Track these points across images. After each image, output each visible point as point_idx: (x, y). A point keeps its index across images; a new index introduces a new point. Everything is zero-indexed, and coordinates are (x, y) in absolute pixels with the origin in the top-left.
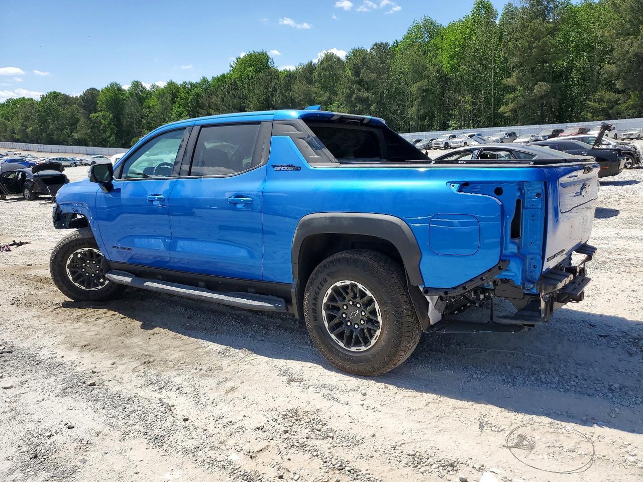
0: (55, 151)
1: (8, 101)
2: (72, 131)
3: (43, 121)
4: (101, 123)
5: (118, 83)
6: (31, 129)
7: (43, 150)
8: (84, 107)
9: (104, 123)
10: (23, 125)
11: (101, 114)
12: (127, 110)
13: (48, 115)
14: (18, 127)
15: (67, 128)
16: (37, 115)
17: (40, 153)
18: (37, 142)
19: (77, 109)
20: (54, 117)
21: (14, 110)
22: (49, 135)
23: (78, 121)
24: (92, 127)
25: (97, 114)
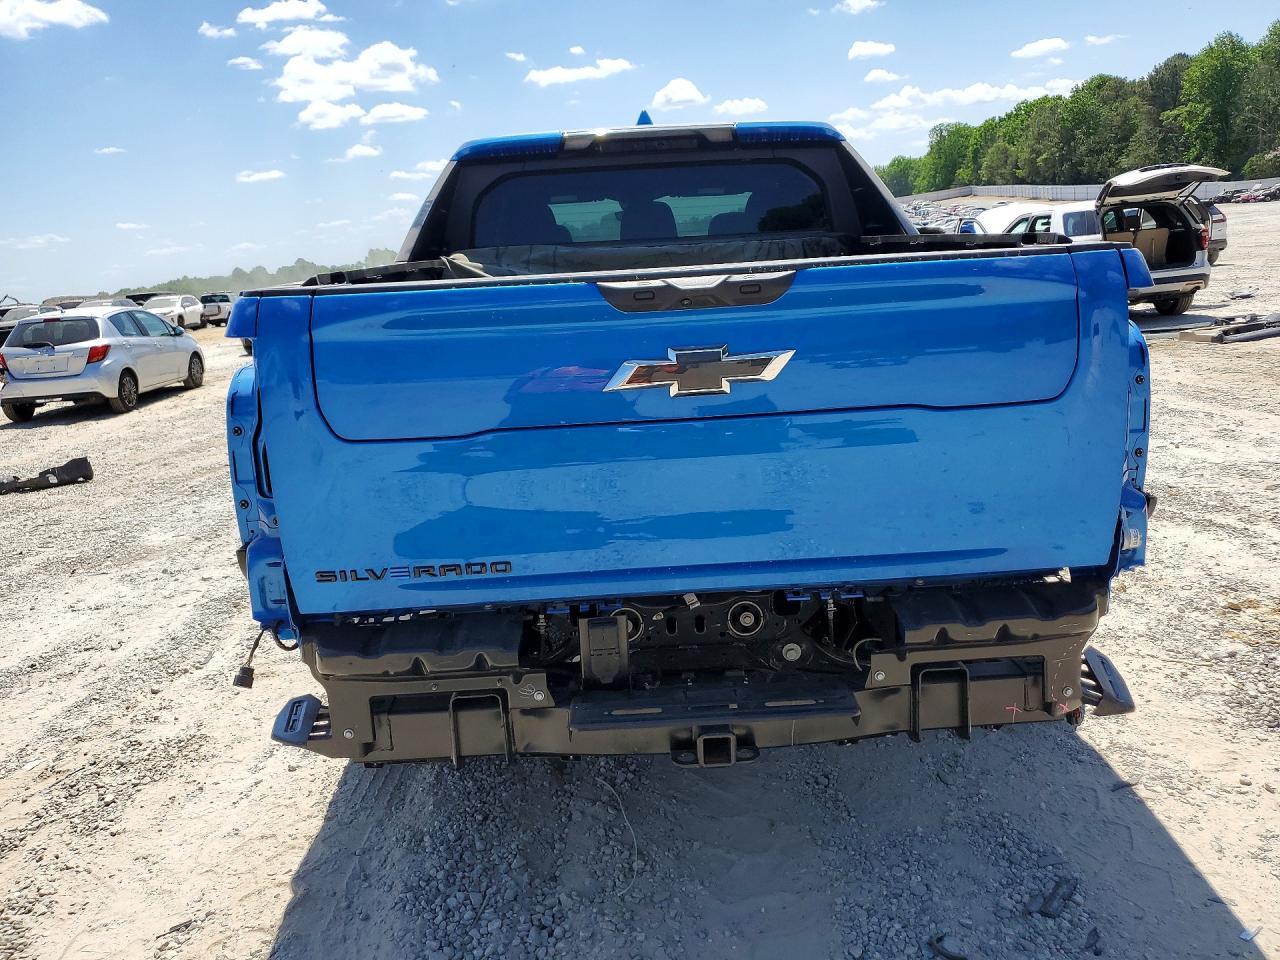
0: (1082, 196)
1: (1018, 109)
2: (1120, 152)
3: (1068, 138)
4: (1182, 128)
5: (1234, 34)
6: (1044, 156)
7: (1059, 197)
8: (1152, 100)
9: (1189, 130)
10: (1033, 151)
11: (1183, 110)
12: (1248, 91)
13: (1077, 126)
14: (1025, 155)
15: (1111, 148)
16: (1058, 127)
17: (1054, 203)
18: (1053, 181)
19: (1136, 106)
20: (1089, 128)
21: (1026, 123)
22: (1074, 165)
23: (1133, 130)
24: (1164, 140)
25: (1175, 112)
